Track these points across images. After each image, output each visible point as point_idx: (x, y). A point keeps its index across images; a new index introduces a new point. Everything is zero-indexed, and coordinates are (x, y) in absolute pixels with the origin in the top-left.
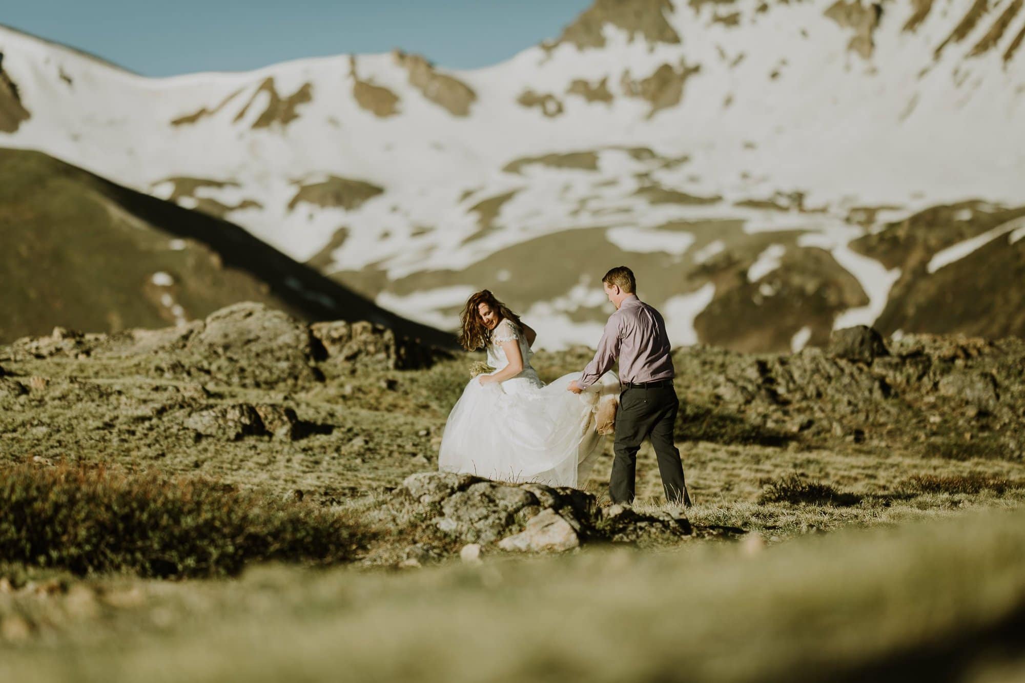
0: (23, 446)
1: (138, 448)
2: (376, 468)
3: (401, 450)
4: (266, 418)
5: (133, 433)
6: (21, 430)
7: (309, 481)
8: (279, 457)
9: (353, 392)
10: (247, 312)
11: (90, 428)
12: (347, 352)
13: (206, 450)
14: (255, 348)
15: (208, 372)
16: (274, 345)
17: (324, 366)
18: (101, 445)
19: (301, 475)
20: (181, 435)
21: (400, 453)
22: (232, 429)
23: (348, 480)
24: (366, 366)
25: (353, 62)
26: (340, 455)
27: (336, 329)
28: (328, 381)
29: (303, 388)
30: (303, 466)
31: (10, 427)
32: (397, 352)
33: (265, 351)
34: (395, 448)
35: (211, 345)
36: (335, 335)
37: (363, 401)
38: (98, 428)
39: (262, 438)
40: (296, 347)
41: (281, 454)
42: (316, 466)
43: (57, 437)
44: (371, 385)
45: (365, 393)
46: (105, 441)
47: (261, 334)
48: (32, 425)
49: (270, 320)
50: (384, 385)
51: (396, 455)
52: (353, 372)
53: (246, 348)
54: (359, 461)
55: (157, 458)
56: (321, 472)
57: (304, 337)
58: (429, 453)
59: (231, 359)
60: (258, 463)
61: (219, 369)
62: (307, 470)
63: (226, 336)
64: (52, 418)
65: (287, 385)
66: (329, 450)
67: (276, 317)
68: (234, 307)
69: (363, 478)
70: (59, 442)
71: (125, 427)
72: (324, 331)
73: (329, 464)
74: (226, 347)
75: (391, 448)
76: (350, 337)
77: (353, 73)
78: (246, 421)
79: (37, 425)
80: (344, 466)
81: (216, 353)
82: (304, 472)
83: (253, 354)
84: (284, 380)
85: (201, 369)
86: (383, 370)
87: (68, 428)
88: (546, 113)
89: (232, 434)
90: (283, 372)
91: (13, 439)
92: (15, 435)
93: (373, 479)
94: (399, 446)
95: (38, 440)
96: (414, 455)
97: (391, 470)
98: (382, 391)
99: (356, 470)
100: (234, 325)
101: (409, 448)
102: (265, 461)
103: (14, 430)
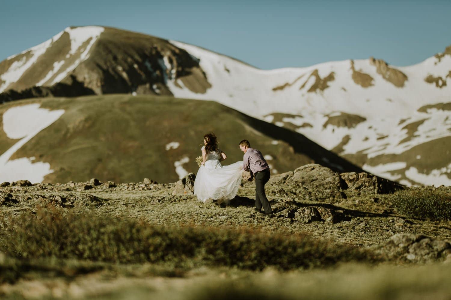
0: (216, 224)
1: (266, 226)
2: (371, 236)
3: (381, 228)
4: (322, 213)
5: (264, 219)
6: (215, 217)
7: (341, 241)
8: (328, 231)
9: (359, 203)
10: (312, 168)
11: (245, 216)
12: (356, 186)
13: (295, 227)
14: (316, 183)
15: (295, 194)
16: (324, 182)
17: (346, 192)
18: (249, 224)
19: (338, 238)
20: (284, 220)
21: (381, 230)
22: (307, 218)
23: (358, 241)
24: (365, 192)
25: (353, 63)
26: (354, 230)
27: (351, 175)
28: (348, 198)
29: (337, 201)
30: (338, 234)
31: (210, 216)
32: (379, 186)
33: (320, 185)
34: (379, 227)
35: (296, 182)
36: (351, 178)
37: (364, 207)
38: (248, 217)
39: (320, 222)
40: (334, 183)
41: (329, 229)
42: (344, 235)
43: (230, 220)
44: (367, 200)
45: (364, 204)
46: (251, 222)
47: (318, 177)
48: (219, 215)
49: (322, 171)
50: (373, 200)
51: (379, 230)
52: (359, 194)
53: (311, 183)
54: (363, 233)
55: (274, 230)
56: (346, 237)
57: (337, 179)
58: (394, 230)
59: (305, 188)
60: (318, 233)
61: (300, 192)
62: (340, 236)
63: (303, 178)
64: (228, 212)
65: (330, 200)
66: (350, 228)
67: (324, 170)
68: (306, 166)
69: (365, 240)
70: (231, 222)
71: (260, 217)
72: (346, 176)
73: (350, 234)
74: (303, 183)
75: (377, 227)
76: (358, 179)
77: (353, 68)
78: (313, 215)
79: (221, 215)
80: (357, 235)
81: (298, 185)
82: (339, 237)
83: (315, 186)
84: (329, 198)
85: (292, 192)
86: (372, 193)
87: (235, 217)
88: (437, 85)
89: (307, 221)
90: (328, 194)
91: (211, 221)
92: (212, 219)
93: (370, 241)
94: (381, 226)
95: (222, 222)
96: (388, 231)
97: (377, 237)
98: (372, 203)
99: (361, 236)
100: (306, 174)
101: (385, 227)
102: (321, 232)
103: (212, 217)
